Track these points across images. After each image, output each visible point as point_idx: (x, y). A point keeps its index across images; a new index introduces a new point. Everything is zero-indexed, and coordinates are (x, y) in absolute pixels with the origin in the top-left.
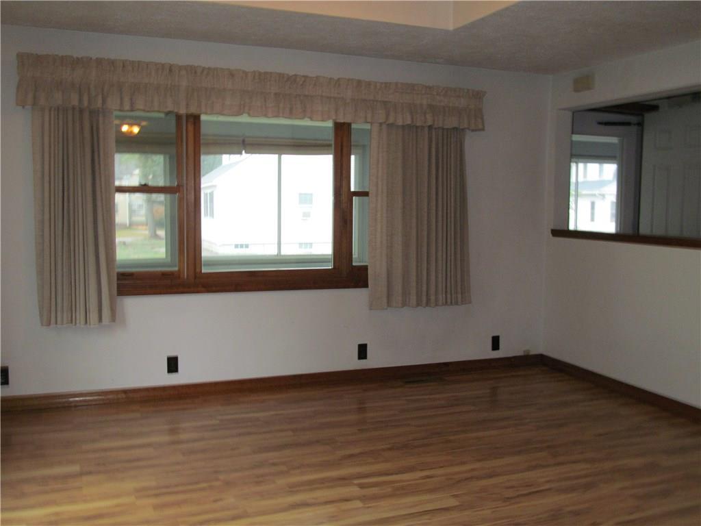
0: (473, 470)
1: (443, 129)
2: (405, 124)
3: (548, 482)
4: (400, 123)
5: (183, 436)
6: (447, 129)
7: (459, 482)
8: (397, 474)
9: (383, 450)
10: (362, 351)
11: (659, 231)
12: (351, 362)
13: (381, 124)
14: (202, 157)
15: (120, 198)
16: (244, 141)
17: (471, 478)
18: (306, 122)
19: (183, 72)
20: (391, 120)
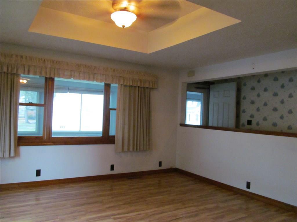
0: (155, 211)
1: (143, 88)
2: (130, 85)
3: (182, 214)
4: (128, 85)
5: (42, 201)
6: (145, 88)
7: (151, 216)
8: (127, 213)
9: (122, 205)
10: (112, 168)
11: (215, 125)
12: (108, 172)
13: (121, 85)
14: (54, 94)
15: (21, 107)
16: (68, 88)
17: (155, 214)
18: (95, 83)
19: (49, 62)
20: (125, 84)
